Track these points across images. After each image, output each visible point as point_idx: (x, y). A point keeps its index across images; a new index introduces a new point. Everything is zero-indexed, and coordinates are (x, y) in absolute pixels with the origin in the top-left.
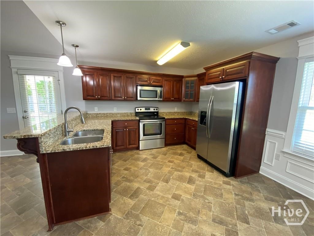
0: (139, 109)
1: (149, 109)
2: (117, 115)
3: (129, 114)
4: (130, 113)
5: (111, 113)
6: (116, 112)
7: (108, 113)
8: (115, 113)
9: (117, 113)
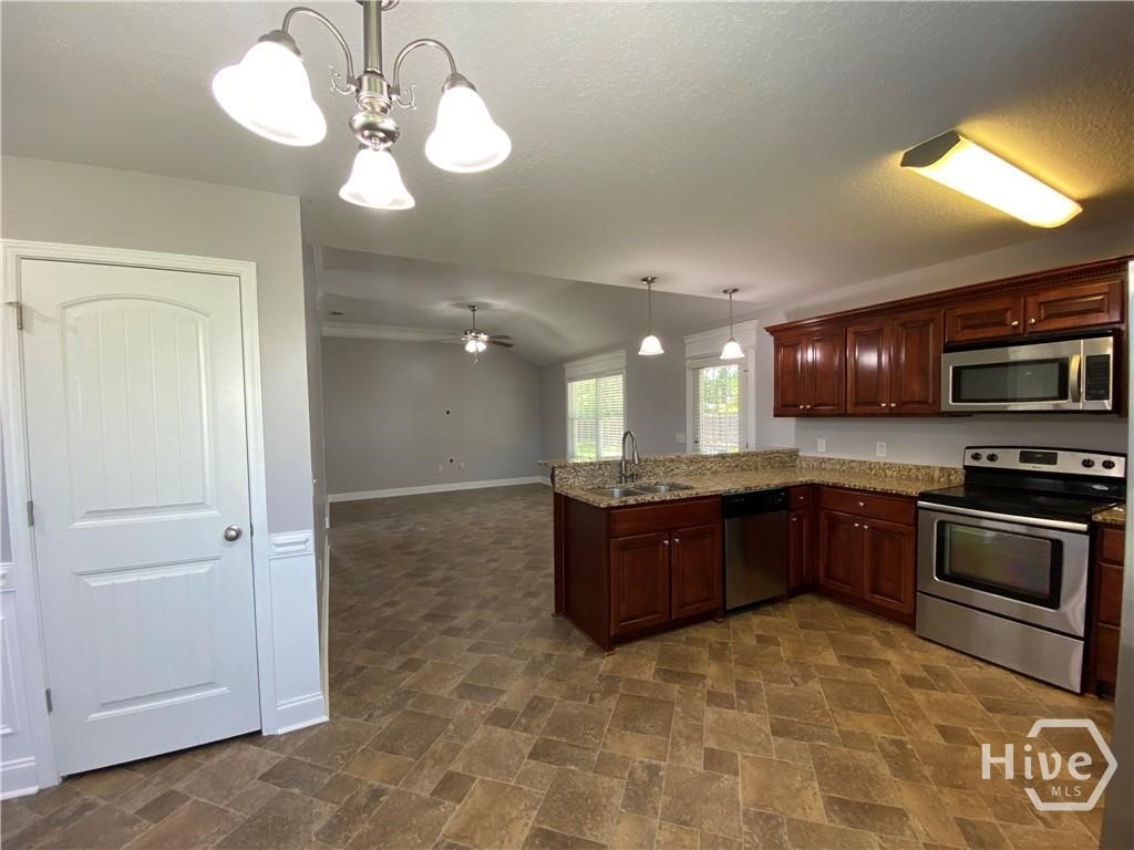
0: (985, 453)
1: (1052, 460)
2: (884, 470)
3: (937, 474)
4: (942, 469)
5: (865, 462)
6: (882, 461)
7: (853, 461)
8: (879, 463)
9: (885, 464)
